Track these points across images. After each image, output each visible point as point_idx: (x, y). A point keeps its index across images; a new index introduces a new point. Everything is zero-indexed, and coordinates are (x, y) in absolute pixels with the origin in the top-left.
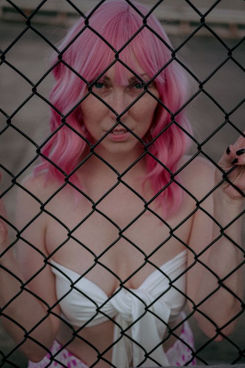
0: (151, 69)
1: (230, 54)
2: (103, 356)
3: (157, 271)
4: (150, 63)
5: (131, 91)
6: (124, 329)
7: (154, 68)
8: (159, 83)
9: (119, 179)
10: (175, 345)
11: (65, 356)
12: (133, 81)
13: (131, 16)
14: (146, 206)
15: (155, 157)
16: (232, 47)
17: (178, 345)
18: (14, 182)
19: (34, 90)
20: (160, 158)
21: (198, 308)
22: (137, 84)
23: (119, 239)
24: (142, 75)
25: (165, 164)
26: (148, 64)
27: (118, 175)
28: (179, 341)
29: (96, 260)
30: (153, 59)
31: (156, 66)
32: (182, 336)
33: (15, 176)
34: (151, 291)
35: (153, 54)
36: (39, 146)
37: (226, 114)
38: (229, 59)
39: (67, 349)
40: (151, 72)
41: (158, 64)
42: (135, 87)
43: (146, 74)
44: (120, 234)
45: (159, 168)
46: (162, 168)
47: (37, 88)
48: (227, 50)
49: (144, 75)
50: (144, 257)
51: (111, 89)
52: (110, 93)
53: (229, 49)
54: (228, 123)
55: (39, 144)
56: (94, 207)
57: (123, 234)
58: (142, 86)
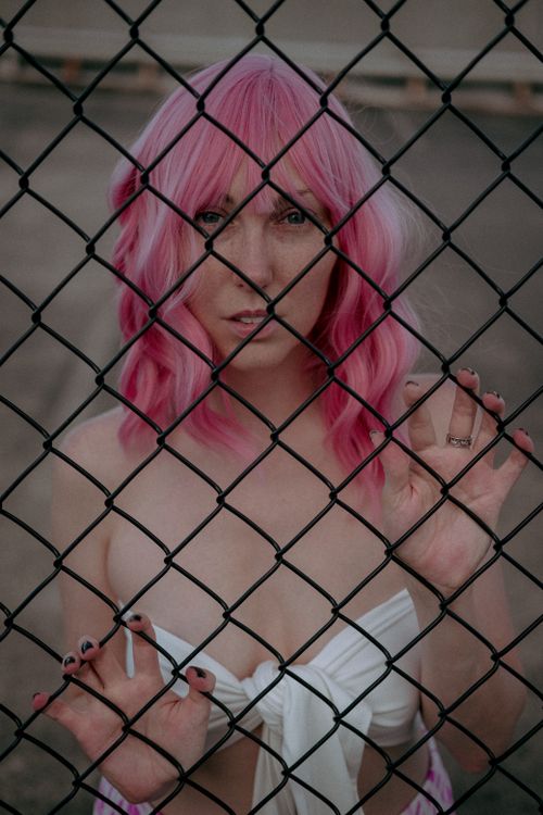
1: (506, 167)
3: (350, 628)
4: (317, 169)
5: (278, 229)
7: (327, 179)
8: (337, 210)
9: (274, 437)
10: (414, 805)
14: (333, 496)
15: (342, 382)
16: (510, 154)
17: (419, 806)
18: (48, 446)
19: (90, 249)
20: (353, 384)
21: (450, 715)
22: (290, 212)
23: (275, 568)
24: (302, 193)
25: (363, 396)
27: (273, 429)
28: (420, 797)
29: (227, 615)
30: (324, 159)
32: (428, 786)
33: (51, 434)
34: (335, 672)
35: (324, 152)
36: (101, 369)
37: (500, 293)
38: (503, 178)
41: (334, 172)
42: (286, 221)
43: (311, 191)
44: (279, 557)
45: (352, 408)
46: (359, 406)
47: (97, 245)
48: (499, 159)
49: (305, 192)
50: (332, 607)
51: (237, 223)
52: (235, 232)
53: (503, 158)
54: (505, 313)
55: (102, 365)
56: (220, 500)
57: (285, 557)
58: (303, 220)
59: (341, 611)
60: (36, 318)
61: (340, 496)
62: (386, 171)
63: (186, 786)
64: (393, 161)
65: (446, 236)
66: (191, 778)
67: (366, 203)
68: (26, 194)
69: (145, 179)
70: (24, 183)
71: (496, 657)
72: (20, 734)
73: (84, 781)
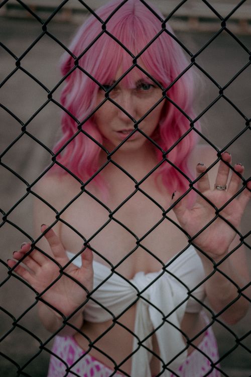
0: (157, 71)
2: (120, 368)
4: (155, 65)
5: (138, 93)
6: (141, 340)
11: (88, 362)
12: (140, 83)
13: (136, 18)
14: (164, 214)
18: (29, 190)
21: (217, 318)
22: (143, 86)
26: (153, 68)
27: (136, 183)
31: (162, 68)
33: (30, 184)
38: (250, 64)
39: (90, 354)
40: (157, 74)
41: (164, 67)
42: (142, 89)
44: (138, 243)
47: (53, 94)
51: (119, 91)
52: (118, 95)
53: (250, 54)
56: (111, 216)
57: (141, 243)
58: (149, 87)
60: (24, 129)
62: (193, 60)
63: (93, 348)
64: (196, 56)
65: (221, 92)
66: (95, 345)
68: (19, 69)
69: (76, 63)
70: (18, 64)
71: (240, 291)
72: (15, 324)
73: (45, 346)
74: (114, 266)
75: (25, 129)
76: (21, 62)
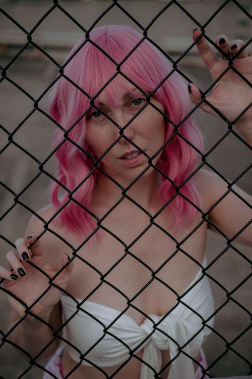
13: (109, 37)
42: (133, 105)
51: (109, 113)
58: (141, 102)
59: (156, 275)
61: (155, 221)
67: (166, 81)
72: (4, 340)
73: (35, 362)
74: (103, 274)
75: (43, 168)
76: (6, 72)
